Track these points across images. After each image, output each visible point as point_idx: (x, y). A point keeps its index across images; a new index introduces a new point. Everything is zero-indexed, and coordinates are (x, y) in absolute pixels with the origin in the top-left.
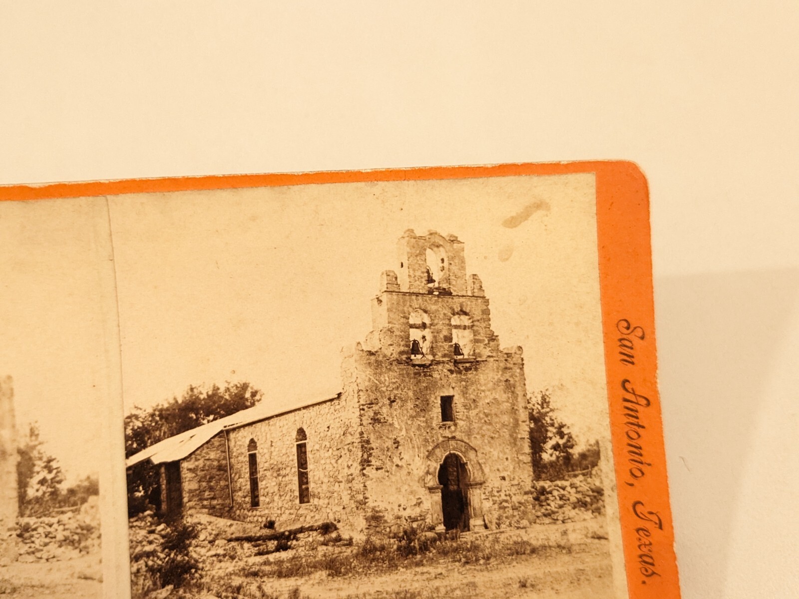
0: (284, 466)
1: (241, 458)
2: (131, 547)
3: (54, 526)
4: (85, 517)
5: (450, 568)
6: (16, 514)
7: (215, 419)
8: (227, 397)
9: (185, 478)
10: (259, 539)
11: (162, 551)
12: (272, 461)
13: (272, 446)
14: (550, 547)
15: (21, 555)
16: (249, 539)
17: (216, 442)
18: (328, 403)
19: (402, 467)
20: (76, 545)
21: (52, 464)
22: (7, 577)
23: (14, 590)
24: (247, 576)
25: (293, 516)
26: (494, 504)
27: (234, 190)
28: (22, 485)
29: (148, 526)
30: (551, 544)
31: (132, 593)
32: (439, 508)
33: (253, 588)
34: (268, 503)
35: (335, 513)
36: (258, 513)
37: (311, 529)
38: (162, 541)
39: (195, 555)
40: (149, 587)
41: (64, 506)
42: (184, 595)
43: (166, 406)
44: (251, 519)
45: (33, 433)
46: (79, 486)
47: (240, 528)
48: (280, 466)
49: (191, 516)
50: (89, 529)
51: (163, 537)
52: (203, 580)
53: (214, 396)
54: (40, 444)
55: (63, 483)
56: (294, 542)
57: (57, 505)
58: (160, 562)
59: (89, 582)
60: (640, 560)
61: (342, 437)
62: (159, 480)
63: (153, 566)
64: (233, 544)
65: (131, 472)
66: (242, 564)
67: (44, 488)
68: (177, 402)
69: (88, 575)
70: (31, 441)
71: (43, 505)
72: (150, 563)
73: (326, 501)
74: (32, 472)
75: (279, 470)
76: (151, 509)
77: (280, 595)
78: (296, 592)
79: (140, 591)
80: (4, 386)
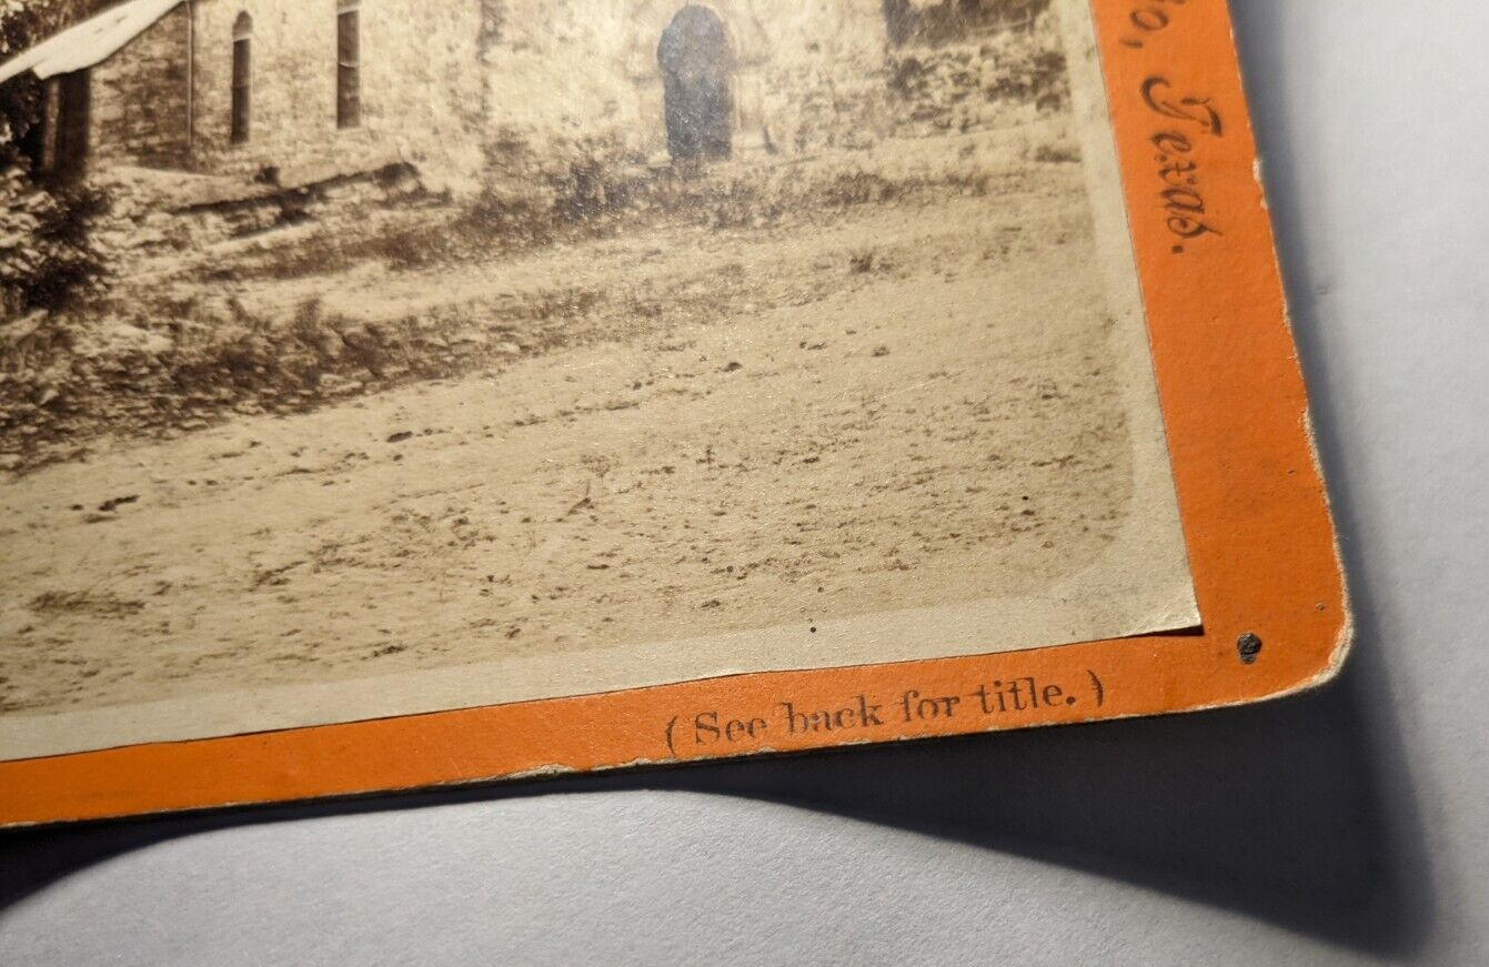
0: (307, 59)
1: (217, 51)
5: (681, 238)
9: (99, 100)
10: (241, 204)
11: (34, 246)
12: (281, 52)
13: (284, 21)
14: (931, 183)
16: (220, 207)
17: (168, 25)
19: (573, 41)
24: (205, 280)
25: (319, 156)
26: (791, 102)
29: (12, 199)
30: (932, 174)
32: (657, 116)
33: (218, 305)
34: (268, 134)
35: (412, 142)
36: (244, 155)
37: (360, 176)
38: (36, 224)
39: (99, 247)
42: (66, 327)
44: (228, 167)
47: (202, 187)
48: (299, 59)
49: (102, 171)
51: (38, 215)
52: (112, 296)
56: (319, 207)
58: (25, 267)
60: (1167, 201)
62: (44, 109)
63: (11, 275)
64: (185, 219)
66: (198, 257)
73: (397, 120)
75: (296, 66)
76: (20, 166)
77: (276, 316)
78: (311, 306)
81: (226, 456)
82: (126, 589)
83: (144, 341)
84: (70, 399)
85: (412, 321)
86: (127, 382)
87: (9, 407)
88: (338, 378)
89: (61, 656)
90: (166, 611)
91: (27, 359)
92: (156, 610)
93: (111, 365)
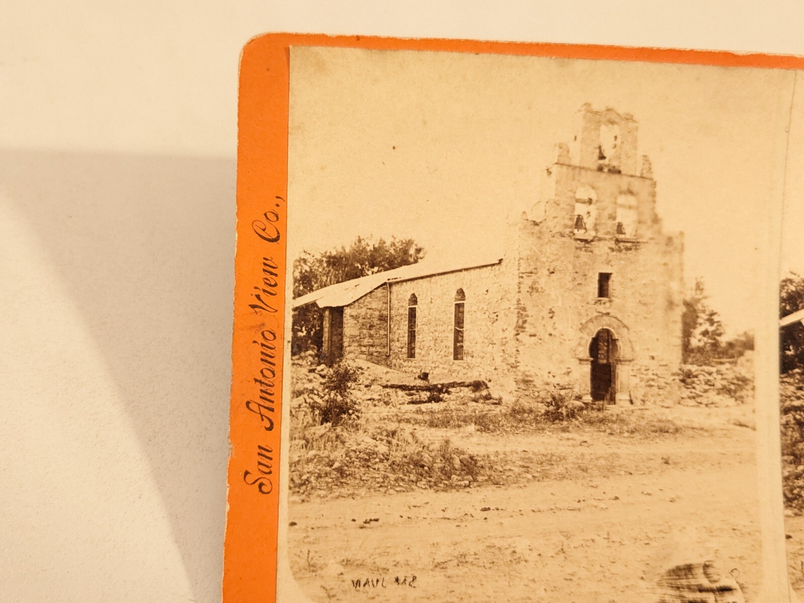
2: (781, 401)
3: (713, 375)
4: (742, 370)
6: (679, 361)
15: (682, 398)
20: (733, 394)
21: (713, 317)
22: (670, 418)
23: (677, 430)
28: (687, 334)
29: (796, 383)
31: (782, 443)
40: (796, 439)
41: (723, 358)
45: (699, 287)
46: (737, 340)
50: (744, 380)
54: (704, 298)
55: (722, 336)
57: (716, 356)
59: (744, 429)
63: (800, 420)
65: (783, 332)
67: (705, 339)
69: (743, 423)
70: (697, 294)
71: (704, 355)
72: (798, 417)
74: (695, 323)
76: (799, 367)
79: (789, 442)
80: (676, 241)
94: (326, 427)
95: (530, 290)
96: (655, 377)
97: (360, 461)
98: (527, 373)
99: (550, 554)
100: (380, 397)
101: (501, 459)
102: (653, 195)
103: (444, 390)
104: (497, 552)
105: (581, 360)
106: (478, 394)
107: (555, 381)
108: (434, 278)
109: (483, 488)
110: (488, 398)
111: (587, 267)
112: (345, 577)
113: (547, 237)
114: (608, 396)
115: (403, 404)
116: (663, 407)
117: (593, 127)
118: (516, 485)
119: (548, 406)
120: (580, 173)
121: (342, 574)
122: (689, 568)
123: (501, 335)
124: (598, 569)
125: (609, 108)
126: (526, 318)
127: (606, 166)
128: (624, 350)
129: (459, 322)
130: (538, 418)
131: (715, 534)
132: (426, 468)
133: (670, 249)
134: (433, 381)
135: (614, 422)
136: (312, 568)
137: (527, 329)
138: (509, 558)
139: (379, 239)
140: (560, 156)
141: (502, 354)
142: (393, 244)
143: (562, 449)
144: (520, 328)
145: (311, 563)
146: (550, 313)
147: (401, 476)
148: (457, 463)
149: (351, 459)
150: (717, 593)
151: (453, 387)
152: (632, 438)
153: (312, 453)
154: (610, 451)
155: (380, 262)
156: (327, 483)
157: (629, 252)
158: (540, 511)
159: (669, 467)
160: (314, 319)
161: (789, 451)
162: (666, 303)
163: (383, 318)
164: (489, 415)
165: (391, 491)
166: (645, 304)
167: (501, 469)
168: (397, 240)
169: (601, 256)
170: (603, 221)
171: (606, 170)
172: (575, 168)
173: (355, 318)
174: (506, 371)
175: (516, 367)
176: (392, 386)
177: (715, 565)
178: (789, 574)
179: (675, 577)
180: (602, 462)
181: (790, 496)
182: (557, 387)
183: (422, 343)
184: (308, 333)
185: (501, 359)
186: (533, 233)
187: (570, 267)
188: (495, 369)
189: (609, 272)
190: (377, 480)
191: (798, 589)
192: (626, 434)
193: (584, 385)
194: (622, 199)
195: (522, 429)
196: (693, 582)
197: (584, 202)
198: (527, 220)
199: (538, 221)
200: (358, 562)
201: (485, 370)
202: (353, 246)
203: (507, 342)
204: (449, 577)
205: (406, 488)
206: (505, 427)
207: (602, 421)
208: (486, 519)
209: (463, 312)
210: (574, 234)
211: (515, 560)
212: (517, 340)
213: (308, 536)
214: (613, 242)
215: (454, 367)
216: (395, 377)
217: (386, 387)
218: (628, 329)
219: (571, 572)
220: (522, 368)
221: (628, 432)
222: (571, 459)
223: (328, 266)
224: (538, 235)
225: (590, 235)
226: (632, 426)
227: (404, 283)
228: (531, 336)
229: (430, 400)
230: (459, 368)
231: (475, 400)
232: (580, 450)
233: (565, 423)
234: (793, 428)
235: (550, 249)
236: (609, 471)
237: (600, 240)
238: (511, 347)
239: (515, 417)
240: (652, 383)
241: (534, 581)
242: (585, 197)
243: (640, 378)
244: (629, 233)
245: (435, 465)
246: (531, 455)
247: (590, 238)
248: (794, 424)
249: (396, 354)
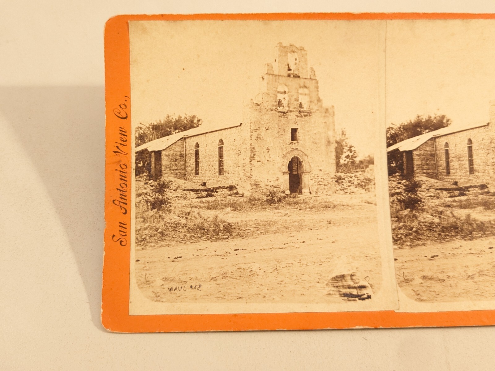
0: (461, 156)
1: (441, 151)
2: (390, 190)
3: (353, 178)
4: (368, 174)
6: (335, 171)
7: (429, 132)
8: (435, 121)
9: (415, 159)
10: (450, 189)
11: (404, 193)
12: (456, 154)
15: (337, 190)
16: (446, 190)
17: (430, 143)
18: (483, 128)
20: (364, 187)
21: (351, 148)
22: (331, 200)
23: (334, 206)
24: (445, 207)
25: (466, 180)
27: (445, 20)
28: (338, 157)
29: (397, 181)
31: (391, 212)
33: (448, 212)
34: (454, 173)
35: (486, 180)
37: (475, 186)
38: (404, 188)
39: (420, 195)
40: (398, 209)
41: (358, 169)
42: (415, 214)
43: (406, 124)
44: (446, 180)
45: (343, 133)
46: (364, 160)
47: (441, 184)
48: (460, 156)
49: (418, 177)
50: (370, 180)
51: (405, 186)
52: (424, 207)
53: (429, 120)
54: (346, 139)
55: (357, 158)
56: (467, 192)
57: (354, 168)
58: (403, 198)
59: (370, 205)
61: (489, 144)
62: (402, 159)
63: (400, 199)
64: (438, 191)
65: (389, 154)
66: (442, 201)
67: (348, 160)
68: (411, 122)
69: (370, 202)
70: (342, 137)
71: (348, 168)
72: (399, 198)
73: (482, 174)
74: (342, 152)
75: (459, 158)
76: (399, 172)
77: (461, 217)
78: (469, 216)
79: (395, 211)
80: (330, 111)
81: (455, 248)
82: (441, 276)
83: (433, 219)
84: (419, 231)
85: (490, 222)
86: (431, 228)
87: (406, 231)
88: (476, 233)
89: (430, 290)
90: (450, 282)
91: (407, 220)
92: (449, 282)
93: (427, 224)
94: (154, 212)
95: (257, 138)
96: (322, 180)
97: (172, 228)
98: (257, 181)
99: (270, 272)
100: (181, 196)
101: (244, 224)
102: (317, 88)
103: (214, 191)
104: (243, 271)
105: (284, 173)
106: (231, 192)
107: (271, 184)
108: (207, 134)
109: (235, 239)
110: (237, 194)
111: (285, 126)
112: (164, 286)
113: (264, 111)
114: (298, 191)
115: (193, 198)
116: (327, 195)
117: (284, 54)
118: (252, 237)
119: (268, 197)
120: (279, 78)
121: (163, 285)
122: (343, 277)
123: (243, 162)
124: (295, 278)
125: (292, 44)
126: (255, 153)
127: (292, 74)
128: (306, 167)
129: (221, 156)
130: (263, 203)
131: (356, 259)
132: (206, 230)
133: (328, 115)
134: (208, 186)
135: (301, 203)
136: (148, 282)
137: (256, 159)
138: (249, 274)
139: (178, 115)
140: (268, 70)
141: (243, 172)
142: (186, 118)
143: (275, 218)
144: (252, 158)
145: (147, 280)
146: (267, 150)
147: (193, 234)
148: (222, 227)
149: (167, 227)
150: (358, 289)
151: (219, 189)
152: (312, 211)
153: (147, 225)
154: (301, 218)
155: (179, 127)
156: (155, 239)
157: (306, 117)
158: (264, 250)
159: (331, 225)
160: (146, 157)
161: (395, 215)
162: (327, 142)
163: (182, 156)
164: (237, 203)
165: (188, 243)
166: (316, 143)
167: (244, 229)
168: (188, 116)
169: (292, 119)
170: (292, 102)
171: (292, 76)
172: (276, 76)
173: (168, 156)
174: (246, 180)
175: (251, 177)
176: (188, 190)
177: (356, 275)
178: (396, 278)
179: (336, 281)
180: (296, 224)
181: (396, 238)
182: (272, 187)
183: (202, 168)
184: (144, 164)
185: (243, 174)
186: (257, 110)
187: (277, 126)
188: (240, 179)
189: (297, 128)
190: (181, 237)
191: (402, 286)
192: (308, 209)
193: (286, 186)
194: (301, 91)
195: (255, 209)
196: (345, 284)
197: (282, 93)
198: (253, 103)
199: (259, 103)
200: (172, 279)
201: (235, 180)
202: (165, 119)
203: (246, 165)
204: (218, 284)
205: (195, 240)
206: (246, 208)
207: (295, 203)
208: (237, 254)
209: (223, 151)
210: (278, 109)
211: (252, 275)
212: (251, 164)
213: (145, 267)
214: (298, 113)
215: (219, 179)
216: (189, 185)
217: (184, 190)
218: (308, 156)
219: (281, 280)
220: (254, 178)
221: (309, 208)
222: (280, 223)
223: (153, 130)
224: (259, 110)
225: (286, 109)
226: (311, 205)
227: (192, 138)
228: (258, 162)
229: (207, 196)
230: (221, 179)
231: (230, 195)
232: (286, 218)
233: (276, 205)
234: (397, 204)
235: (267, 117)
236: (300, 228)
237: (291, 111)
238: (248, 167)
239: (251, 203)
240: (320, 183)
241: (261, 285)
242: (282, 91)
243: (315, 181)
244: (305, 108)
245: (210, 228)
246: (259, 222)
247: (286, 111)
248: (397, 202)
249: (189, 173)
